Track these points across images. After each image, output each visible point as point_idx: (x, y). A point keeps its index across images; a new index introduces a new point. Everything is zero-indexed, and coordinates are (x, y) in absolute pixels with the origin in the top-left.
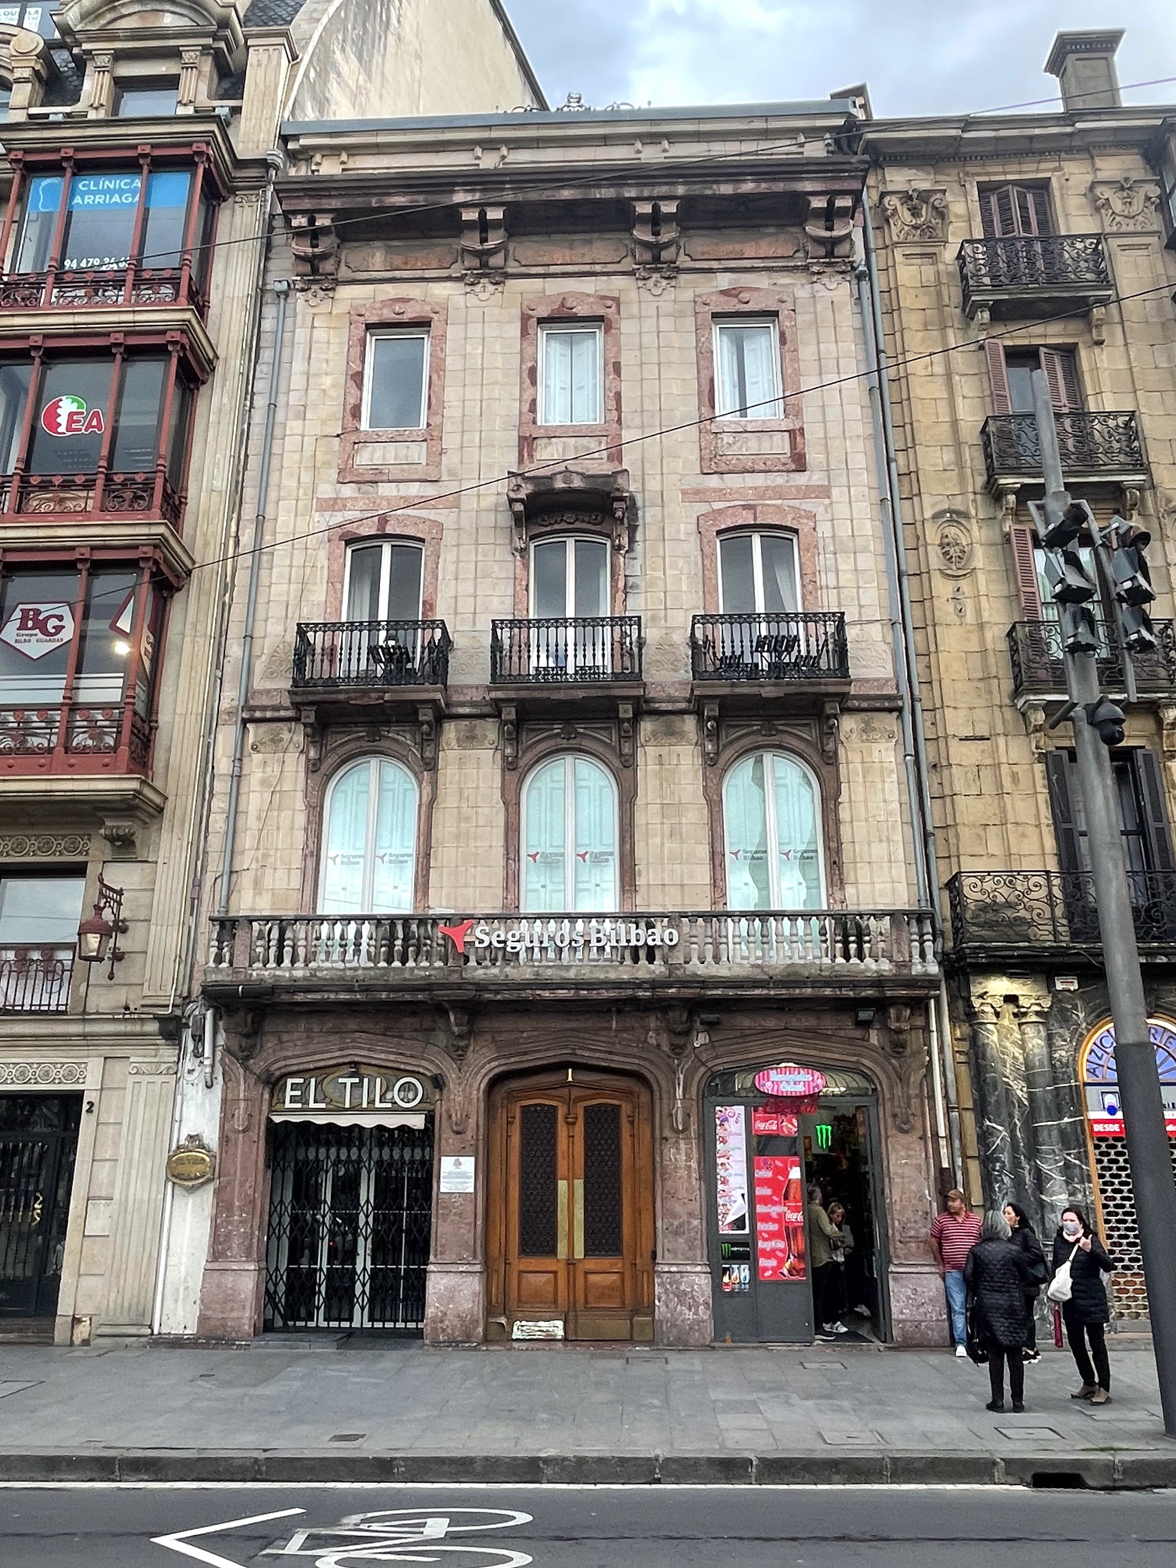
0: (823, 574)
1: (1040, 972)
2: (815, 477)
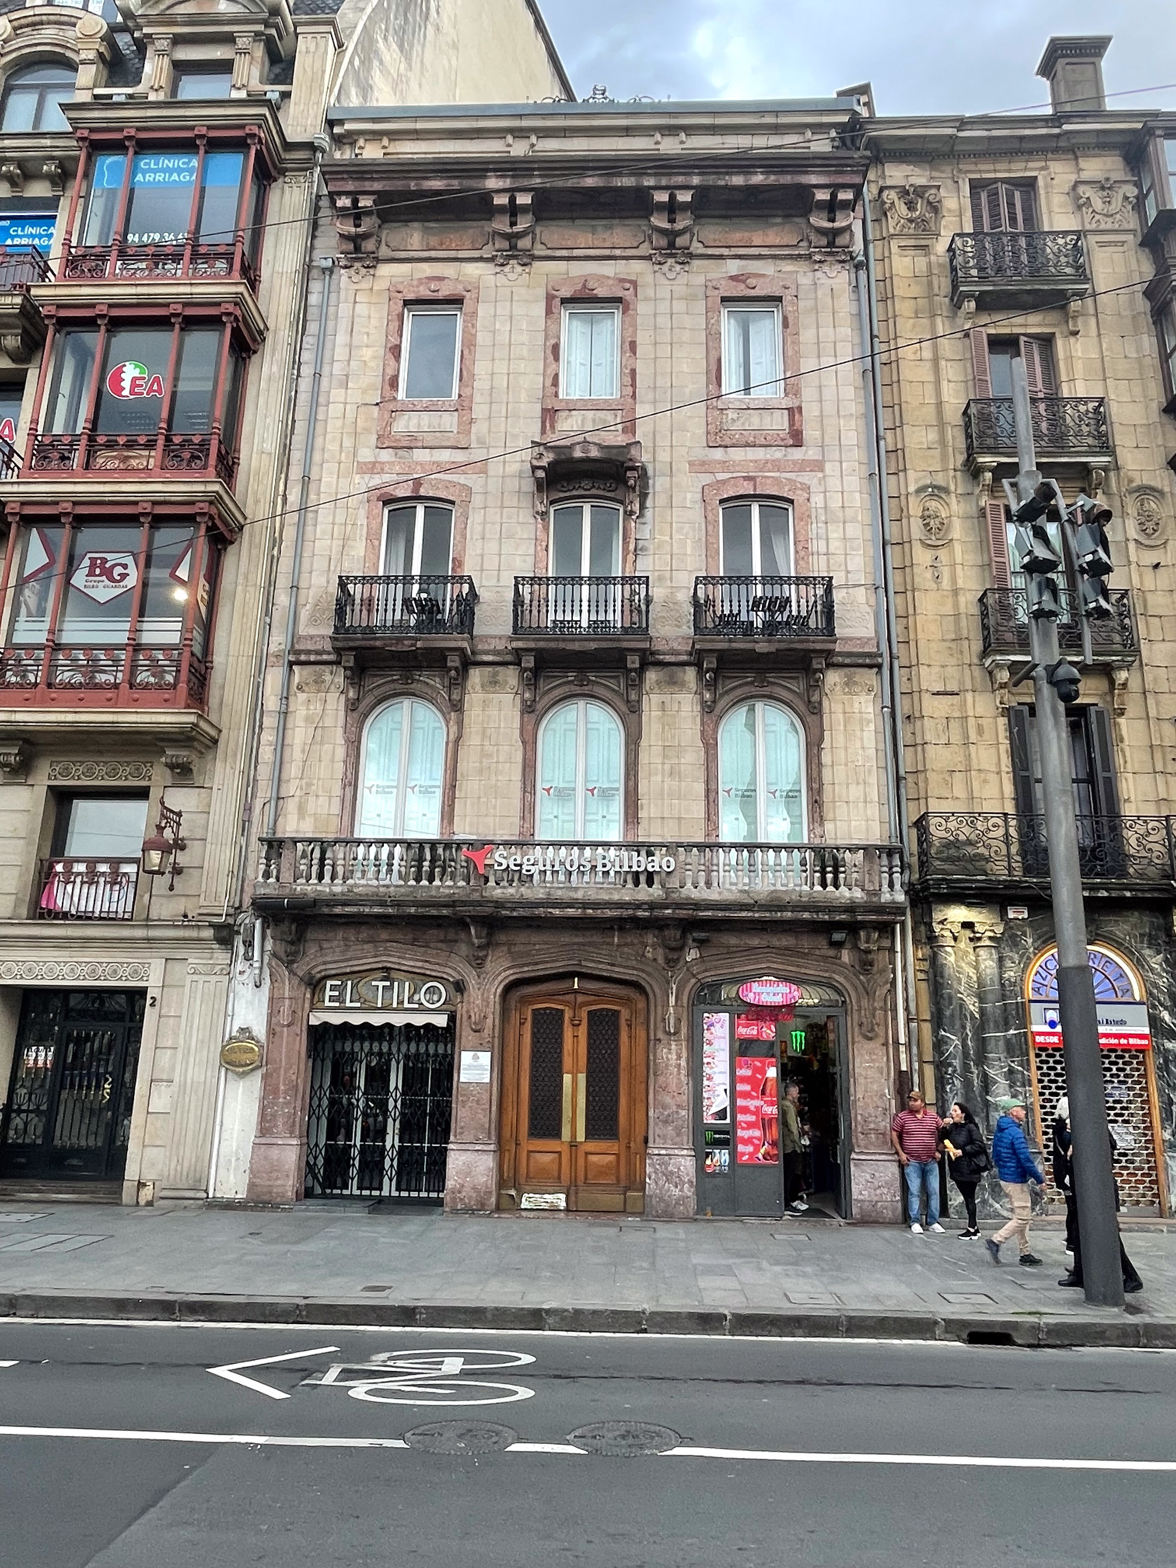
0: (814, 541)
1: (997, 903)
2: (810, 452)
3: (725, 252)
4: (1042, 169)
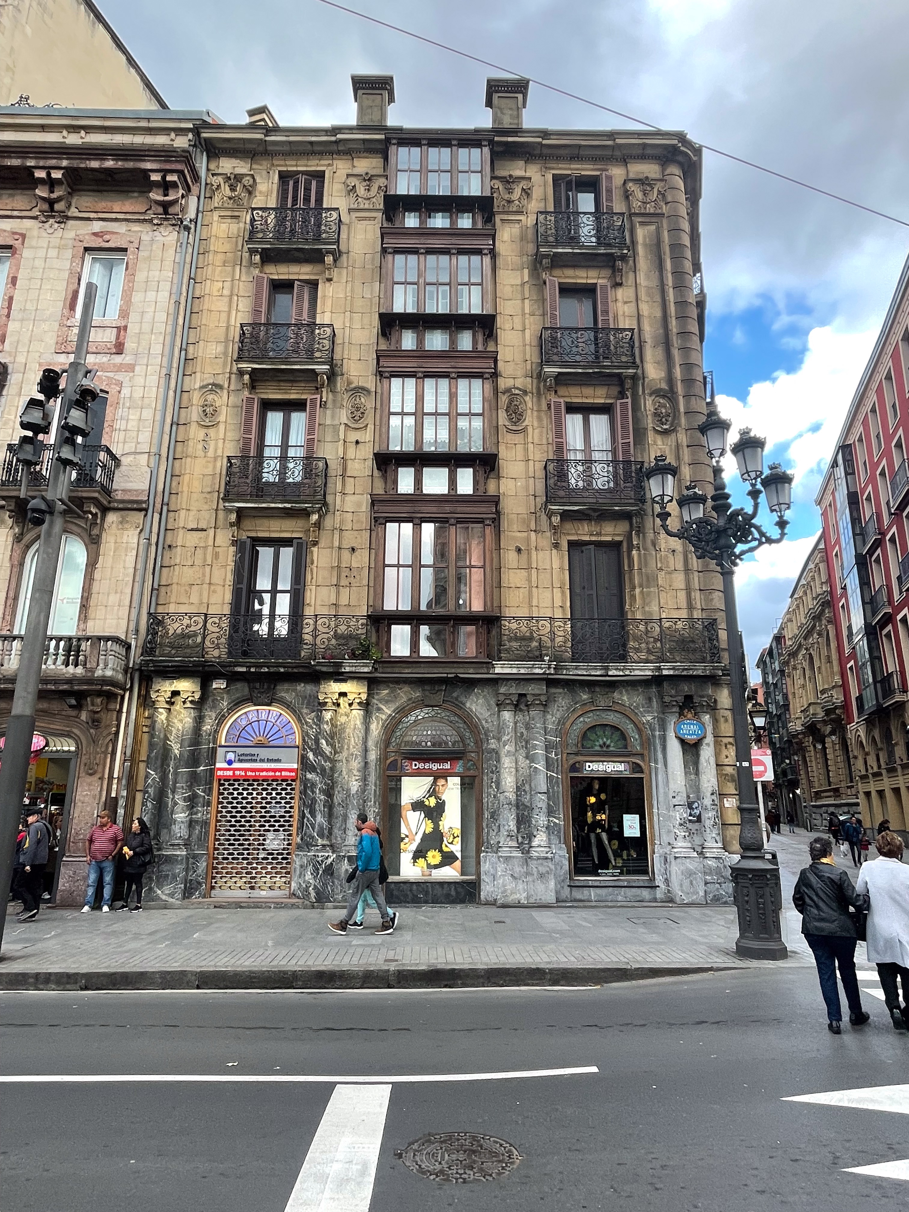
0: (119, 422)
2: (127, 358)
3: (92, 215)
4: (329, 165)
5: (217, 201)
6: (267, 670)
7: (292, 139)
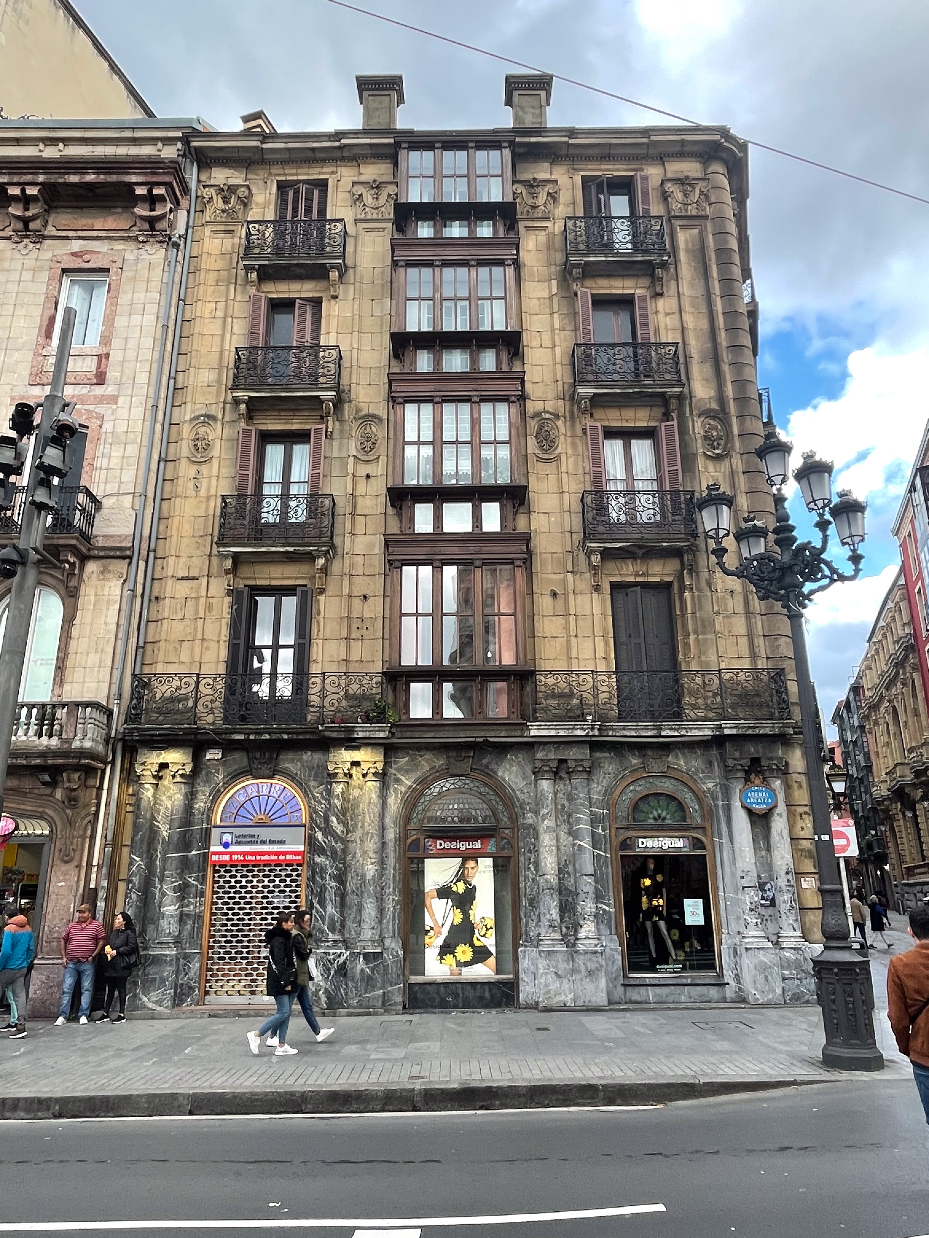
0: (100, 459)
1: (190, 746)
2: (110, 389)
3: (71, 234)
4: (332, 173)
5: (208, 215)
6: (268, 737)
7: (291, 145)
